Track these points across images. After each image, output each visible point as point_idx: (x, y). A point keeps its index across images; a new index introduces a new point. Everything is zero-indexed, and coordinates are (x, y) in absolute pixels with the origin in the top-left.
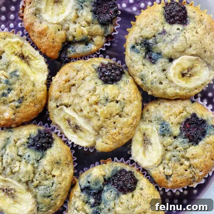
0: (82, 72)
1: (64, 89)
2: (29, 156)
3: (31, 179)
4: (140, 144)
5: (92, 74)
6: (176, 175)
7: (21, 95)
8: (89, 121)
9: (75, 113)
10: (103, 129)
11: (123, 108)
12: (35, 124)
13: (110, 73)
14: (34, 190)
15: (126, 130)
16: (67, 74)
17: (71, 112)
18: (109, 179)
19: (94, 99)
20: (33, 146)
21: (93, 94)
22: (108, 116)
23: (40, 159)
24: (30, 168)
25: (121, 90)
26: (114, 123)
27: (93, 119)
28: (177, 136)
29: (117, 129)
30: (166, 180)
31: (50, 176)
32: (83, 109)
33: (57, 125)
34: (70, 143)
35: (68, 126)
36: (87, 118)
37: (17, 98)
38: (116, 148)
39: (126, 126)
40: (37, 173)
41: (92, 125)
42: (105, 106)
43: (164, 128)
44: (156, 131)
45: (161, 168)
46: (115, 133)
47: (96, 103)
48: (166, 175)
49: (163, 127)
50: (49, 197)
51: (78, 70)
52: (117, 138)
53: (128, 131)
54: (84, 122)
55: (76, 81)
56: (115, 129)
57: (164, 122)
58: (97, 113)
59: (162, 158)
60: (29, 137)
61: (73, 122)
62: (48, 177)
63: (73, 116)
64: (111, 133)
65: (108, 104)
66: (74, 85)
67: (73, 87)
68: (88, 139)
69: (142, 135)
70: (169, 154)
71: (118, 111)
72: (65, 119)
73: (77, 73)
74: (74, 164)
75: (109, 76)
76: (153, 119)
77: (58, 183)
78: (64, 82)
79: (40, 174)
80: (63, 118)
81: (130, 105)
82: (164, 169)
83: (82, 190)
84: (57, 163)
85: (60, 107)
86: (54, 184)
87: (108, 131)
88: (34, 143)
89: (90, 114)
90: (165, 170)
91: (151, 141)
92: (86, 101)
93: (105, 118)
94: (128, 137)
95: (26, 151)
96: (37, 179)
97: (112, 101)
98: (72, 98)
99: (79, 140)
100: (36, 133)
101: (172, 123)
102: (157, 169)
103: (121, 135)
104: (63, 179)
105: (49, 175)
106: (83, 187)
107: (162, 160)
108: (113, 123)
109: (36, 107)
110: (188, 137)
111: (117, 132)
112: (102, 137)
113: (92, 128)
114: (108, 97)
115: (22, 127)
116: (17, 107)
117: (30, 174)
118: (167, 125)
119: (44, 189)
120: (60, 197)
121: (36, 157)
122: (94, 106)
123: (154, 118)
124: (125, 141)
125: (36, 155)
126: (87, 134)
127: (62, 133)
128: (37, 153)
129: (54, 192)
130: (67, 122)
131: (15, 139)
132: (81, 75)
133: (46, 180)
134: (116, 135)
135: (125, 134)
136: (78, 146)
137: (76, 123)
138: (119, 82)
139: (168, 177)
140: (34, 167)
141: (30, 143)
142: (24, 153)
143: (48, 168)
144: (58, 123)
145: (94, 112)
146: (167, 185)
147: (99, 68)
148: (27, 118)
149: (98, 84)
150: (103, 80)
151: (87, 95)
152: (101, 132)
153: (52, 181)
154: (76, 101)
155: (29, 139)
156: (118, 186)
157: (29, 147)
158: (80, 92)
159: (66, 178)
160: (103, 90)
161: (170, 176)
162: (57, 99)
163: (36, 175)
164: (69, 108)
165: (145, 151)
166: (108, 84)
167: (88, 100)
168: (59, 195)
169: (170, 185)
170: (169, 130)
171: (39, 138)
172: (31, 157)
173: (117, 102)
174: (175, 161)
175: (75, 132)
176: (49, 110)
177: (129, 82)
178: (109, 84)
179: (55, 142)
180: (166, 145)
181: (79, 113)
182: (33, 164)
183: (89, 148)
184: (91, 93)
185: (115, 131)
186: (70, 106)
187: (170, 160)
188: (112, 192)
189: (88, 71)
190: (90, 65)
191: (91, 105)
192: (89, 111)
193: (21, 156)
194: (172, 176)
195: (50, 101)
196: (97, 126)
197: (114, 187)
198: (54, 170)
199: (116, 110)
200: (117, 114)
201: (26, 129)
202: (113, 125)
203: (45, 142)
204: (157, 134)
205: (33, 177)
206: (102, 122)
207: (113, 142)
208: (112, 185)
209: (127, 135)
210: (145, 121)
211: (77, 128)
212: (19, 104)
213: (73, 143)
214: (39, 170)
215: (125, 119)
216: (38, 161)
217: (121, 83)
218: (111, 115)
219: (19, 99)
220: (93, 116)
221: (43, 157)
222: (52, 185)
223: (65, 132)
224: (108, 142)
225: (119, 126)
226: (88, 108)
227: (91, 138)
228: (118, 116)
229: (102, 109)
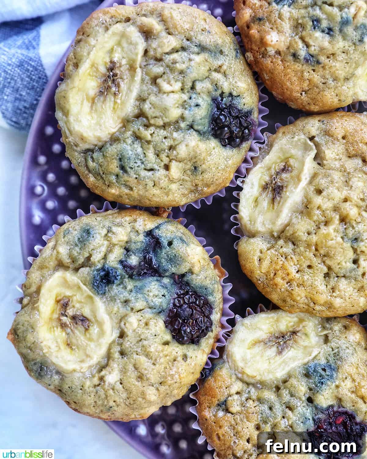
2: (197, 105)
3: (152, 122)
4: (272, 330)
6: (233, 422)
7: (322, 59)
8: (302, 212)
9: (308, 179)
10: (291, 245)
11: (344, 276)
12: (260, 98)
14: (129, 133)
15: (300, 295)
17: (309, 170)
18: (188, 284)
19: (352, 212)
20: (218, 108)
21: (361, 207)
22: (322, 252)
23: (196, 131)
24: (175, 113)
26: (310, 267)
27: (308, 221)
28: (315, 403)
29: (298, 276)
30: (217, 402)
31: (166, 160)
32: (324, 193)
33: (271, 146)
34: (238, 182)
35: (273, 172)
36: (307, 207)
37: (315, 50)
38: (255, 280)
39: (309, 293)
40: (167, 132)
41: (294, 221)
42: (342, 238)
43: (323, 373)
44: (311, 358)
45: (237, 386)
46: (288, 274)
47: (343, 220)
48: (225, 401)
49: (324, 370)
50: (123, 168)
52: (279, 280)
53: (298, 298)
54: (297, 204)
56: (297, 272)
57: (336, 369)
58: (322, 227)
59: (257, 383)
60: (235, 94)
61: (287, 178)
62: (163, 156)
63: (303, 177)
65: (348, 245)
66: (365, 162)
67: (360, 162)
68: (260, 219)
69: (291, 329)
70: (272, 397)
71: (336, 268)
72: (286, 161)
74: (196, 202)
76: (333, 344)
77: (156, 180)
79: (165, 138)
80: (287, 155)
82: (238, 393)
83: (149, 233)
84: (195, 168)
85: (311, 144)
86: (151, 173)
87: (289, 257)
88: (225, 108)
89: (318, 212)
90: (236, 397)
91: (286, 350)
92: (343, 197)
93: (316, 245)
94: (284, 301)
95: (205, 97)
96: (154, 135)
97: (355, 250)
98: (337, 164)
99: (251, 200)
100: (245, 107)
101: (337, 387)
102: (233, 380)
103: (286, 285)
104: (165, 189)
105: (168, 156)
106: (157, 233)
107: (254, 385)
108: (308, 263)
109: (301, 94)
110: (319, 427)
111: (290, 277)
112: (272, 247)
113: (286, 222)
114: (362, 241)
115: (250, 73)
116: (295, 56)
117: (162, 118)
118: (332, 376)
119: (137, 155)
120: (127, 191)
121: (200, 121)
122: (337, 217)
123: (338, 346)
124: (275, 298)
125: (203, 121)
126: (269, 215)
127: (255, 160)
128: (206, 121)
129: (135, 176)
130: (281, 165)
131: (225, 67)
133: (155, 154)
134: (284, 275)
135: (292, 294)
136: (238, 201)
137: (286, 187)
139: (224, 406)
140: (177, 122)
141: (222, 100)
142: (202, 94)
143: (182, 151)
145: (323, 219)
146: (205, 409)
148: (273, 80)
151: (354, 196)
152: (281, 242)
153: (156, 167)
154: (337, 176)
155: (231, 95)
156: (178, 307)
157: (214, 100)
159: (167, 194)
161: (227, 411)
162: (327, 133)
163: (162, 131)
164: (315, 164)
165: (262, 343)
167: (346, 200)
168: (131, 189)
169: (208, 414)
170: (322, 383)
171: (237, 117)
172: (196, 110)
173: (355, 262)
174: (261, 414)
175: (265, 188)
176: (300, 123)
179: (235, 150)
180: (289, 386)
181: (312, 188)
182: (183, 118)
183: (238, 224)
184: (361, 203)
185: (292, 270)
186: (319, 164)
187: (260, 400)
188: (163, 297)
191: (336, 209)
192: (324, 207)
193: (193, 88)
194: (229, 415)
195: (319, 121)
196: (294, 233)
197: (174, 299)
198: (181, 165)
200: (329, 268)
202: (305, 266)
203: (231, 132)
204: (306, 360)
205: (157, 124)
206: (306, 241)
207: (267, 274)
208: (177, 294)
209: (288, 299)
210: (324, 328)
211: (275, 189)
212: (302, 58)
213: (240, 189)
214: (175, 135)
215: (322, 287)
216: (191, 127)
218: (325, 256)
219: (312, 56)
220: (315, 218)
221: (201, 134)
222: (148, 168)
223: (259, 166)
224: (266, 264)
225: (306, 278)
226: (327, 205)
227: (263, 224)
228: (325, 270)
229: (335, 234)
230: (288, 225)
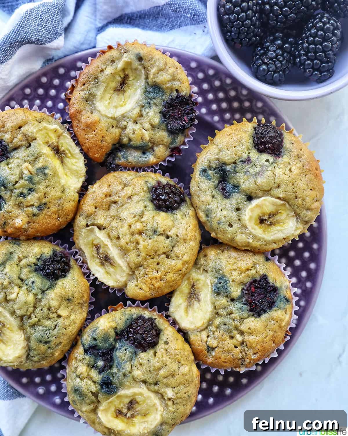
0: (131, 188)
1: (101, 205)
2: (33, 283)
3: (28, 313)
4: (184, 297)
5: (142, 194)
6: (221, 350)
7: (44, 201)
8: (125, 254)
9: (109, 240)
10: (141, 268)
11: (173, 247)
12: (50, 241)
13: (166, 198)
14: (29, 329)
15: (171, 276)
16: (109, 186)
17: (104, 237)
18: (122, 331)
19: (138, 226)
20: (42, 270)
21: (138, 219)
22: (152, 253)
23: (47, 290)
24: (31, 298)
25: (176, 223)
26: (158, 264)
27: (131, 252)
28: (235, 298)
29: (160, 273)
30: (206, 352)
31: (55, 315)
32: (120, 236)
33: (81, 249)
34: (92, 278)
35: (96, 255)
36: (124, 250)
37: (37, 203)
38: (152, 297)
39: (172, 271)
40: (39, 307)
41: (128, 260)
42: (150, 239)
43: (222, 284)
44: (210, 286)
45: (204, 335)
46: (156, 278)
47: (140, 233)
48: (208, 346)
49: (220, 283)
50: (46, 343)
51: (125, 184)
52: (157, 285)
53: (173, 278)
54: (119, 253)
55: (120, 198)
56: (157, 272)
57: (224, 276)
58: (139, 247)
59: (209, 323)
60: (39, 257)
61: (103, 250)
62: (52, 316)
63: (106, 243)
64: (149, 276)
65: (156, 237)
66: (115, 202)
67: (114, 205)
68: (118, 277)
69: (190, 287)
70: (220, 320)
71: (166, 250)
72: (93, 245)
73: (123, 188)
74: (89, 307)
75: (165, 201)
76: (210, 269)
77: (63, 326)
78: (104, 196)
79: (42, 310)
80: (91, 243)
81: (183, 244)
82: (208, 337)
83: (86, 351)
84: (68, 300)
85: (90, 227)
86: (57, 327)
87: (147, 273)
88: (44, 267)
89: (129, 246)
90: (209, 339)
91: (200, 296)
92: (127, 227)
93: (147, 255)
94: (171, 286)
95: (31, 275)
96: (37, 316)
97: (161, 234)
98: (108, 219)
99: (105, 275)
100: (49, 253)
101: (233, 281)
102: (199, 335)
103: (162, 282)
104: (71, 323)
105: (53, 313)
106: (86, 347)
107: (209, 325)
108: (155, 264)
109: (59, 220)
110: (250, 303)
111: (158, 278)
112: (137, 278)
113: (126, 264)
114: (157, 228)
115: (32, 242)
116: (34, 215)
117: (29, 307)
118: (226, 281)
119: (43, 330)
120: (61, 346)
121: (43, 285)
122: (137, 236)
123: (212, 267)
124: (167, 291)
125: (43, 283)
126: (118, 271)
127: (84, 261)
128: (45, 281)
129: (54, 338)
130: (95, 249)
131: (21, 256)
132: (128, 191)
133: (48, 320)
134: (156, 281)
135: (169, 281)
136: (102, 283)
137: (107, 253)
138: (175, 212)
139: (210, 349)
140: (36, 299)
141: (38, 266)
142: (29, 276)
143: (54, 303)
144: (83, 247)
145: (134, 244)
146: (206, 360)
147: (153, 187)
148: (42, 232)
149: (147, 208)
150: (155, 205)
151: (130, 220)
152: (137, 272)
153: (55, 323)
154: (114, 224)
155: (38, 259)
157: (36, 270)
158: (122, 214)
159: (75, 323)
160: (153, 217)
161: (214, 349)
162: (88, 216)
163: (37, 310)
164: (103, 231)
165: (189, 307)
166: (161, 210)
167: (130, 226)
168: (61, 343)
169: (210, 360)
170: (226, 288)
171: (52, 261)
172: (35, 285)
173: (168, 237)
174: (225, 331)
175: (102, 264)
176: (76, 228)
177: (188, 214)
178: (163, 211)
179: (71, 271)
180: (218, 307)
181: (115, 241)
182: (36, 295)
183: (116, 290)
184: (136, 218)
185: (156, 274)
186: (104, 229)
187: (218, 327)
189: (138, 188)
190: (142, 181)
191: (132, 234)
192: (128, 241)
193: (22, 280)
194: (216, 349)
195: (80, 217)
196: (134, 263)
198: (62, 308)
199: (164, 247)
200: (164, 253)
201: (38, 246)
202: (156, 266)
203: (59, 269)
204: (210, 290)
205: (31, 311)
206: (142, 259)
207: (150, 289)
209: (171, 284)
210: (199, 268)
211: (106, 260)
212: (38, 212)
213: (96, 279)
214: (43, 303)
215: (173, 262)
216: (43, 292)
217: (178, 214)
218: (156, 253)
219: (40, 205)
220: (132, 248)
221: (51, 287)
222: (53, 328)
223: (88, 262)
224: (144, 287)
225: (163, 269)
226: (128, 237)
227: (122, 276)
228: (164, 256)
229: (146, 242)
230: (129, 264)
